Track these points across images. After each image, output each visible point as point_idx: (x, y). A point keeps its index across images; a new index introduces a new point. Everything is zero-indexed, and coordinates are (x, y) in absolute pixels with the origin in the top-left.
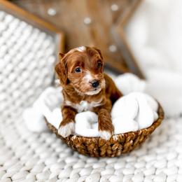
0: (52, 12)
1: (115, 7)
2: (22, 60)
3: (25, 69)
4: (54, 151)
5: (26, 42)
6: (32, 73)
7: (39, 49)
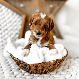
1: (51, 6)
2: (6, 25)
3: (7, 29)
5: (9, 18)
7: (15, 22)
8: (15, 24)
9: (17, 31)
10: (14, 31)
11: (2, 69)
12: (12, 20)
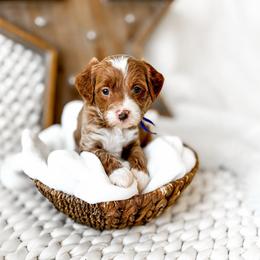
0: (40, 21)
1: (130, 18)
4: (36, 219)
6: (9, 106)
7: (22, 73)
8: (23, 80)
9: (30, 105)
10: (24, 104)
11: (12, 228)
12: (13, 68)
